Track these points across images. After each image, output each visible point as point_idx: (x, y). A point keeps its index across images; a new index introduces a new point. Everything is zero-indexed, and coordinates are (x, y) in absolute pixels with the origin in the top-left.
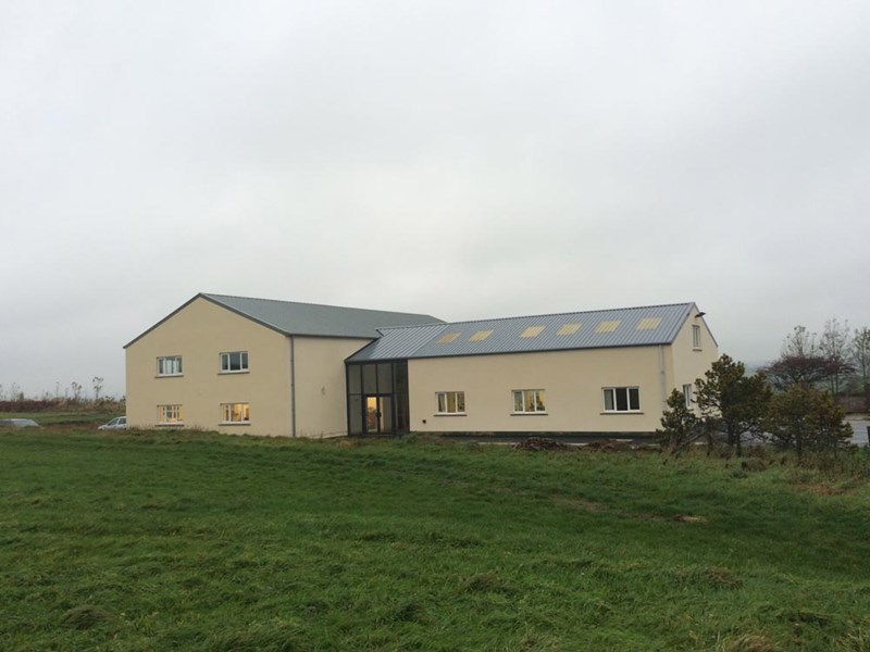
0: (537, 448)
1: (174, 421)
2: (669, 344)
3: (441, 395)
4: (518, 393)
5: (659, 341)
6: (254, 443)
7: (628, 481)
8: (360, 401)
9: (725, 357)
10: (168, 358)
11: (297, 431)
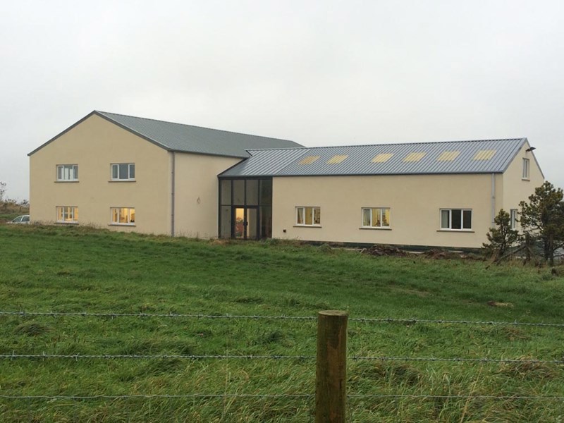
0: (381, 253)
1: (70, 221)
2: (501, 173)
3: (300, 209)
4: (367, 210)
5: (492, 170)
6: (141, 239)
7: (454, 278)
8: (230, 211)
9: (548, 184)
10: (66, 166)
11: (175, 231)
